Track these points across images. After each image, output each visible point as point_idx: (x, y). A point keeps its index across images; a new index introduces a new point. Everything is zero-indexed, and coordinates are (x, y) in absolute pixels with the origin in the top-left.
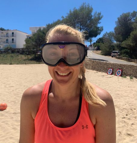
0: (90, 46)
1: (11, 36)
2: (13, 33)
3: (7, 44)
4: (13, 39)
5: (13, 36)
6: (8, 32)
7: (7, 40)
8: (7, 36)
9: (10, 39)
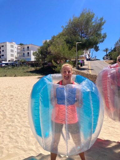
0: (106, 55)
1: (27, 50)
2: (28, 47)
3: (24, 58)
4: (28, 53)
5: (28, 50)
6: (24, 47)
7: (24, 54)
8: (24, 51)
9: (26, 53)
